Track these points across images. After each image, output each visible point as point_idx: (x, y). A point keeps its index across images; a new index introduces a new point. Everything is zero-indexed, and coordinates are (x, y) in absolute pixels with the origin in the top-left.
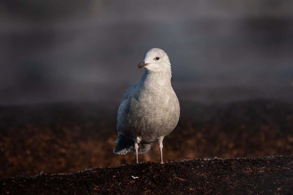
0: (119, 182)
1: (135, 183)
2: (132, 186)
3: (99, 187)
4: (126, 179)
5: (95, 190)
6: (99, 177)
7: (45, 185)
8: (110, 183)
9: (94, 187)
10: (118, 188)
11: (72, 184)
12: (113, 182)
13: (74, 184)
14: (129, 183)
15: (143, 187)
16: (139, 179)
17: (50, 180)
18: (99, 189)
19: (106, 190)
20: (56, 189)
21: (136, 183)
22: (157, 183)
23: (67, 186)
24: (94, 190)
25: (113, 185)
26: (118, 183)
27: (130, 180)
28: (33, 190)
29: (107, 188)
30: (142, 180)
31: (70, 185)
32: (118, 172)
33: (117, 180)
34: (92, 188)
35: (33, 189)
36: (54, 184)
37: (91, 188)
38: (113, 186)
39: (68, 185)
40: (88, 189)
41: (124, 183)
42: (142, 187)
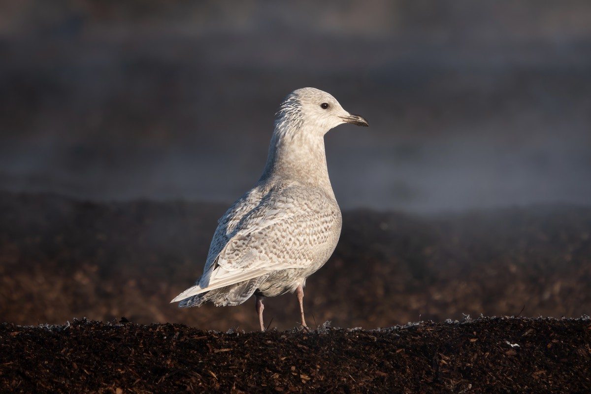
0: (485, 352)
1: (515, 356)
2: (511, 360)
3: (451, 359)
4: (498, 347)
5: (444, 364)
6: (443, 340)
7: (348, 348)
8: (470, 352)
9: (440, 358)
10: (485, 363)
11: (401, 350)
12: (474, 351)
13: (404, 350)
14: (505, 355)
15: (532, 364)
16: (521, 348)
17: (356, 340)
18: (452, 363)
19: (464, 365)
20: (371, 357)
21: (517, 356)
22: (555, 357)
23: (392, 353)
24: (441, 364)
25: (475, 356)
26: (483, 354)
27: (505, 349)
28: (327, 357)
29: (465, 361)
30: (527, 350)
31: (398, 351)
32: (475, 333)
33: (481, 347)
34: (438, 360)
35: (327, 354)
36: (367, 348)
37: (436, 360)
38: (476, 359)
39: (394, 351)
40: (430, 360)
41: (494, 353)
42: (529, 363)
